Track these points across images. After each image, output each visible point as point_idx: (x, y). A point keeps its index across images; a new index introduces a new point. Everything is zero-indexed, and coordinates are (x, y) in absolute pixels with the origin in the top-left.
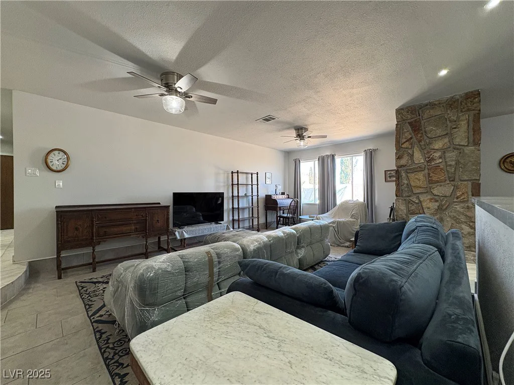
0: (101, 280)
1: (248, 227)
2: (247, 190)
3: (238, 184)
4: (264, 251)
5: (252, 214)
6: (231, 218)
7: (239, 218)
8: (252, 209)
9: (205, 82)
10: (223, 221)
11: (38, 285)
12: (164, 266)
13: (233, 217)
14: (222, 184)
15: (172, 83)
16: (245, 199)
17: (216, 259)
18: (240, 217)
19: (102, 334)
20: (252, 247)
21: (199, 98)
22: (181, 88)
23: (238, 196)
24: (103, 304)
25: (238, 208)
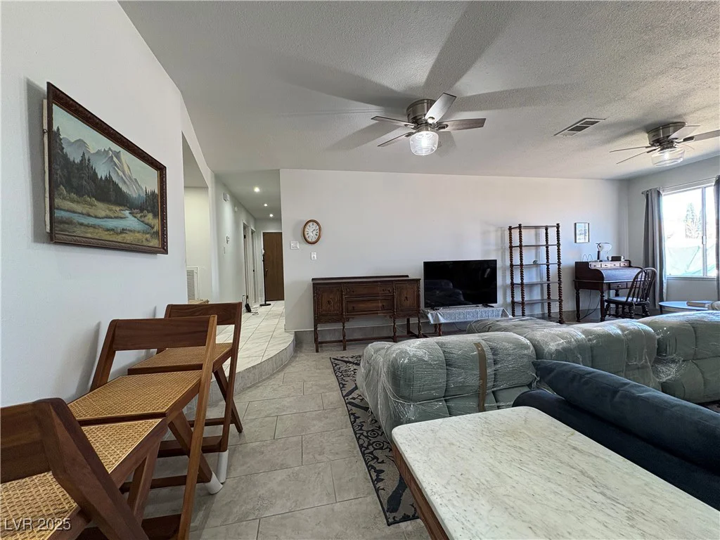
0: (351, 360)
1: (541, 316)
2: (537, 255)
3: (521, 246)
4: (579, 356)
5: (549, 294)
6: (509, 300)
7: (523, 300)
8: (548, 286)
9: (467, 97)
10: (496, 302)
11: (303, 355)
12: (420, 353)
13: (513, 297)
14: (493, 247)
15: (421, 115)
16: (534, 270)
17: (489, 355)
18: (525, 299)
19: (356, 418)
20: (553, 347)
21: (458, 125)
22: (433, 118)
23: (521, 265)
24: (354, 386)
25: (522, 284)
